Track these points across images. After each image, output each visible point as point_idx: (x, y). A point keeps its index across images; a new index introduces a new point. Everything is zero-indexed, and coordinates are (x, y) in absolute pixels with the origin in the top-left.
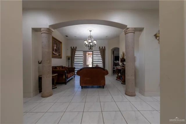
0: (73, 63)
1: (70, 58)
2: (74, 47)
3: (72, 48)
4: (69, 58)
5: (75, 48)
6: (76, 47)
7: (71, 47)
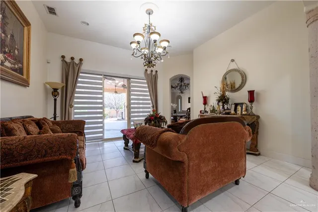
0: (71, 106)
1: (59, 91)
2: (72, 59)
3: (68, 60)
4: (55, 90)
5: (77, 61)
6: (81, 60)
7: (63, 57)
